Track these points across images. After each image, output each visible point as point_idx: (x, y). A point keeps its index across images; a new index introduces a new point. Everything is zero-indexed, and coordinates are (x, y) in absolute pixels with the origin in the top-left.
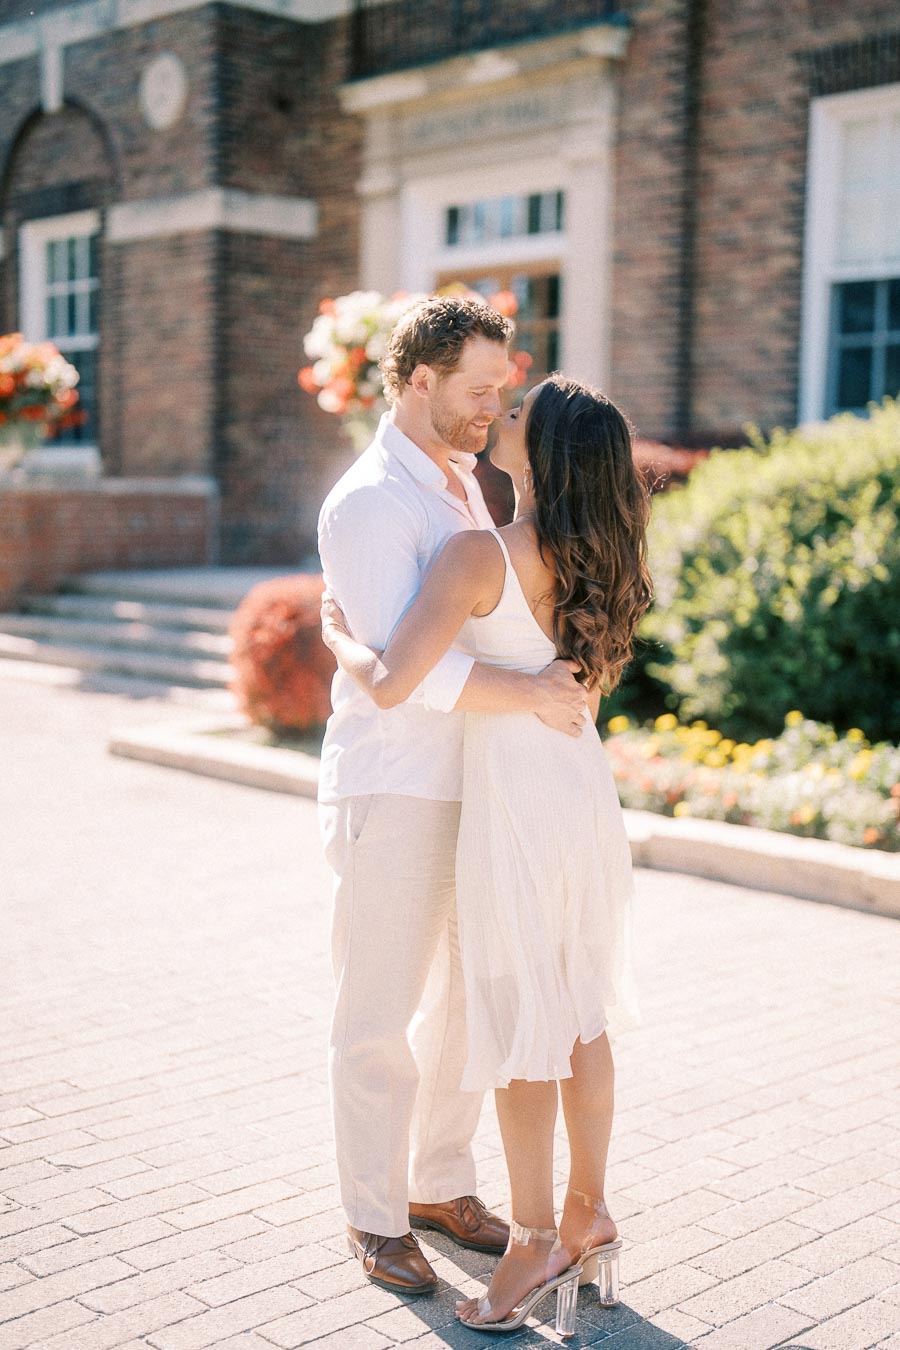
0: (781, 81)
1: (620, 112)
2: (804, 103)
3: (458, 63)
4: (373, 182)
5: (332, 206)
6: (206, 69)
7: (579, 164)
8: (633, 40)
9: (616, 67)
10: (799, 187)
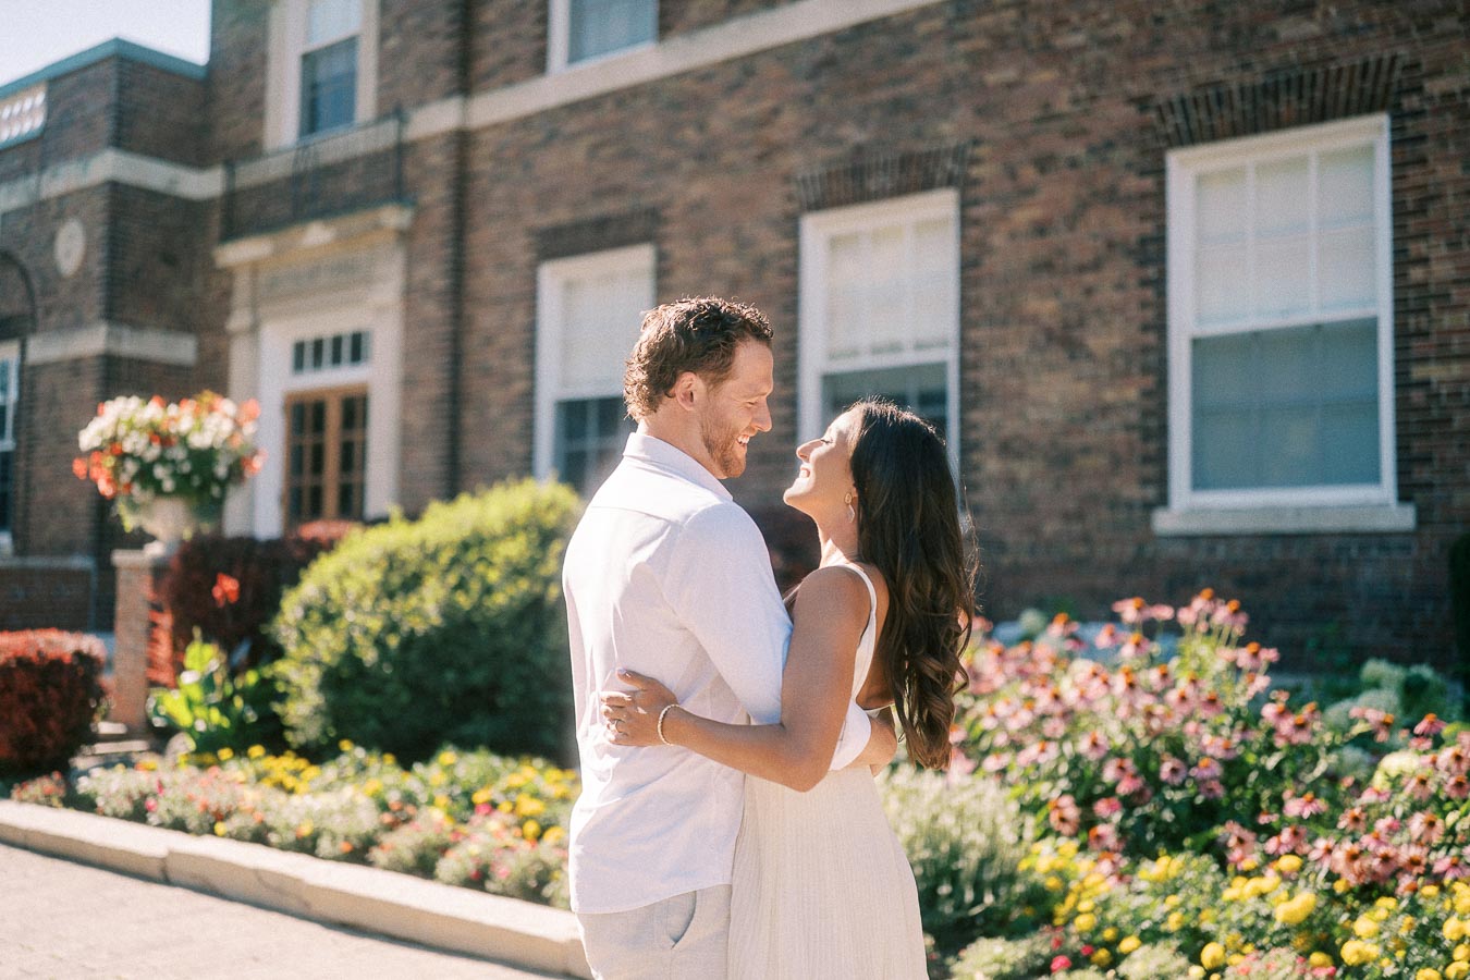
0: (518, 248)
1: (408, 269)
2: (533, 267)
3: (294, 232)
4: (238, 321)
5: (208, 339)
6: (100, 231)
7: (380, 310)
8: (417, 218)
9: (405, 236)
10: (531, 329)
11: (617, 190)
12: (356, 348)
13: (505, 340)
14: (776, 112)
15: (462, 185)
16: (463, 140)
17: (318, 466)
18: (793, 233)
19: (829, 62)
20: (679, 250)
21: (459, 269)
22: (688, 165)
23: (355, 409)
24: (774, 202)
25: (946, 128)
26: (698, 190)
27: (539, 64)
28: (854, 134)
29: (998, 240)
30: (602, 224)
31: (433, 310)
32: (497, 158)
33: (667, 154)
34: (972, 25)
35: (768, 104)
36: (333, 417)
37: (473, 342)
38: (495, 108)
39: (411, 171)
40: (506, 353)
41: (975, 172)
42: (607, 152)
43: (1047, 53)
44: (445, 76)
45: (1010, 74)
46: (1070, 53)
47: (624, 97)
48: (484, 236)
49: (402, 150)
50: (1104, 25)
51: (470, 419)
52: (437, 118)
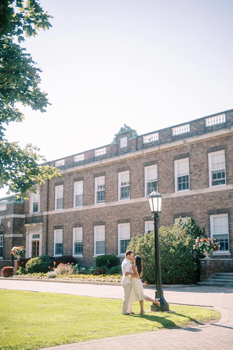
0: (52, 228)
1: (43, 229)
2: (53, 230)
3: (32, 224)
4: (27, 233)
5: (24, 234)
6: (12, 223)
7: (40, 233)
8: (43, 224)
9: (42, 225)
10: (53, 236)
11: (60, 223)
12: (38, 236)
13: (51, 237)
15: (47, 220)
16: (48, 216)
17: (35, 250)
18: (72, 230)
19: (75, 214)
20: (65, 230)
21: (47, 229)
22: (65, 221)
23: (38, 243)
24: (71, 227)
25: (82, 221)
26: (66, 224)
27: (54, 209)
28: (76, 221)
29: (85, 232)
30: (59, 226)
31: (45, 234)
32: (50, 218)
33: (63, 220)
34: (83, 213)
35: (70, 217)
36: (37, 244)
37: (48, 237)
38: (50, 213)
39: (43, 218)
40: (51, 238)
41: (84, 226)
42: (59, 219)
43: (88, 216)
44: (46, 209)
45: (86, 218)
47: (61, 214)
48: (49, 226)
49: (42, 216)
50: (91, 214)
51: (48, 245)
52: (45, 213)
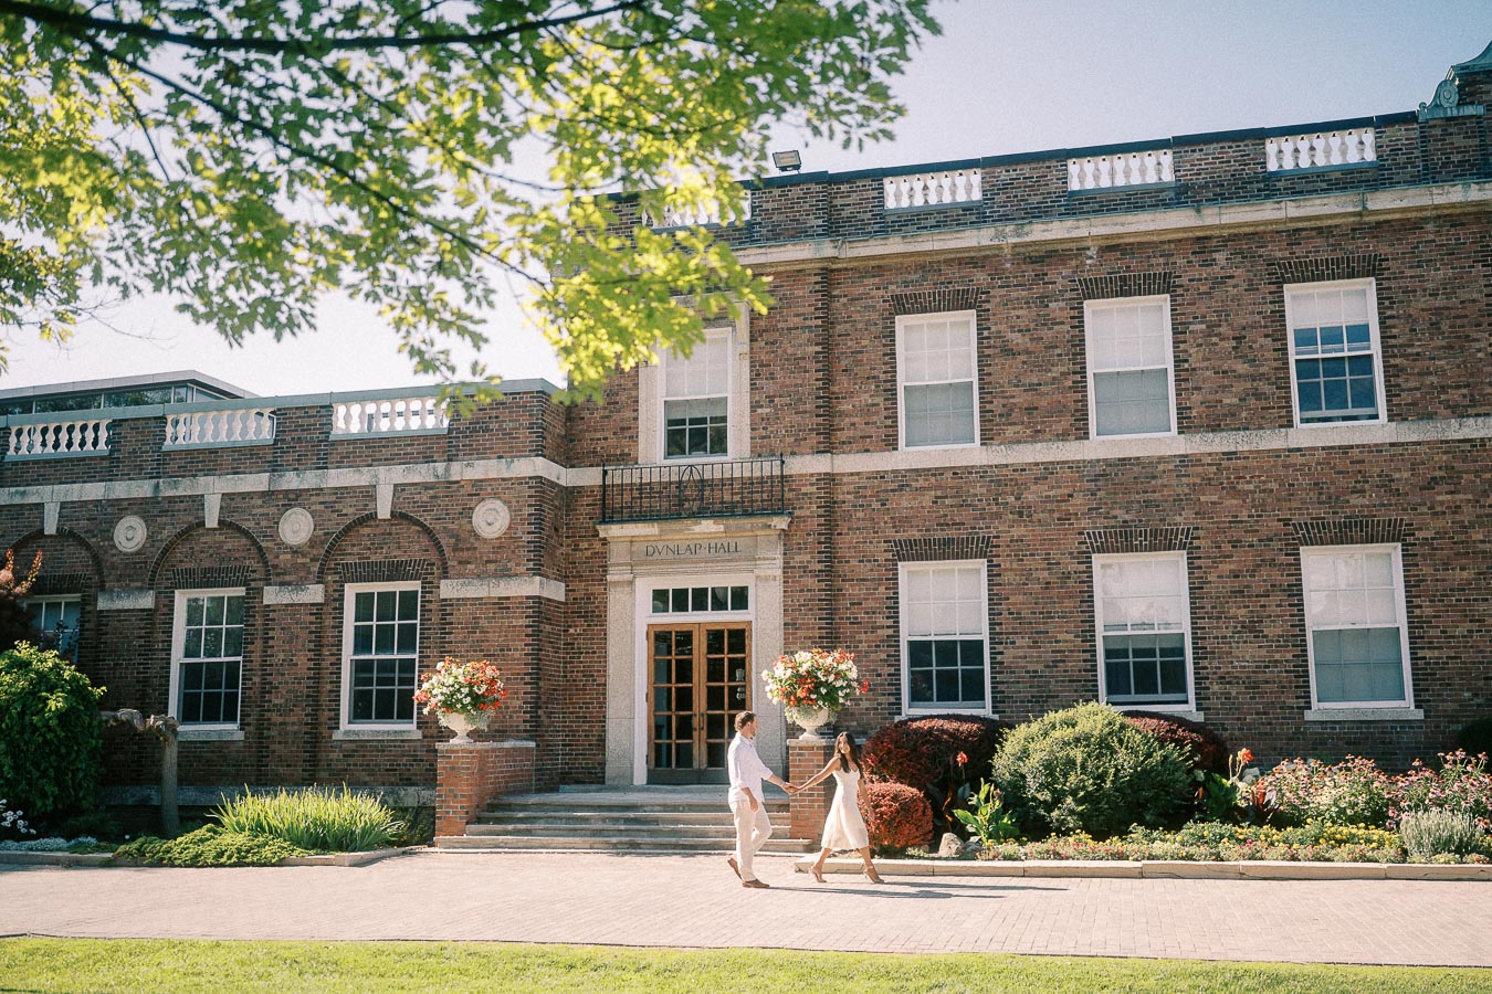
14: (1071, 496)
18: (1088, 561)
19: (1103, 475)
25: (1178, 519)
28: (1121, 515)
29: (1210, 579)
34: (1189, 470)
41: (1196, 543)
43: (1233, 491)
45: (1215, 498)
46: (1247, 492)
50: (1264, 482)
